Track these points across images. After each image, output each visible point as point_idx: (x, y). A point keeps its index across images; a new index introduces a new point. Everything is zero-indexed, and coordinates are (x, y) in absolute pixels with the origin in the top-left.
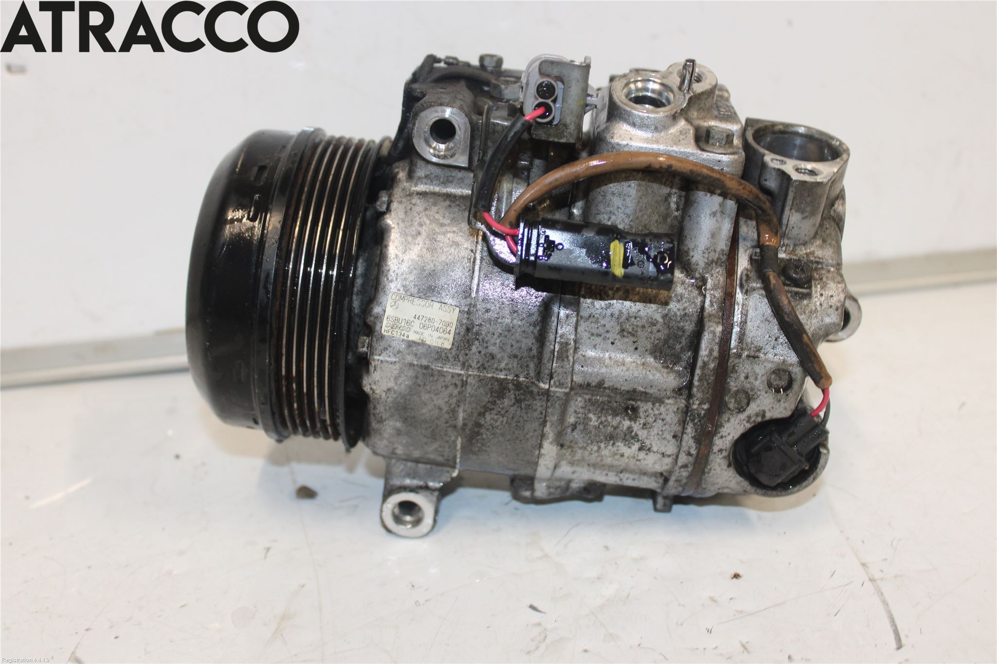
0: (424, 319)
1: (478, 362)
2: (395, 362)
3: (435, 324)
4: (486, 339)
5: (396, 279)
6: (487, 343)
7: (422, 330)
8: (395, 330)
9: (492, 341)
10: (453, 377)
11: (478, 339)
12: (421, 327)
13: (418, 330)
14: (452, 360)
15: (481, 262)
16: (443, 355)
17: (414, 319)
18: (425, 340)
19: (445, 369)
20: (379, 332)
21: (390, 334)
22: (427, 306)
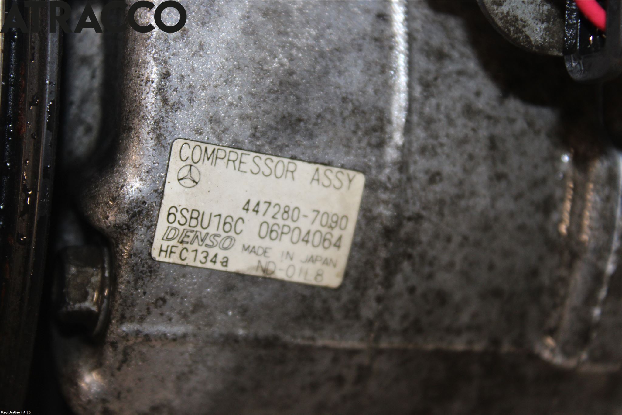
0: (272, 211)
1: (405, 317)
2: (185, 336)
3: (300, 224)
4: (431, 253)
5: (191, 100)
6: (431, 264)
7: (267, 243)
8: (191, 247)
9: (445, 259)
10: (335, 360)
11: (409, 257)
12: (263, 233)
13: (256, 242)
14: (338, 316)
15: (410, 49)
16: (318, 304)
17: (243, 214)
18: (271, 267)
19: (320, 343)
20: (145, 255)
21: (174, 259)
22: (279, 174)
